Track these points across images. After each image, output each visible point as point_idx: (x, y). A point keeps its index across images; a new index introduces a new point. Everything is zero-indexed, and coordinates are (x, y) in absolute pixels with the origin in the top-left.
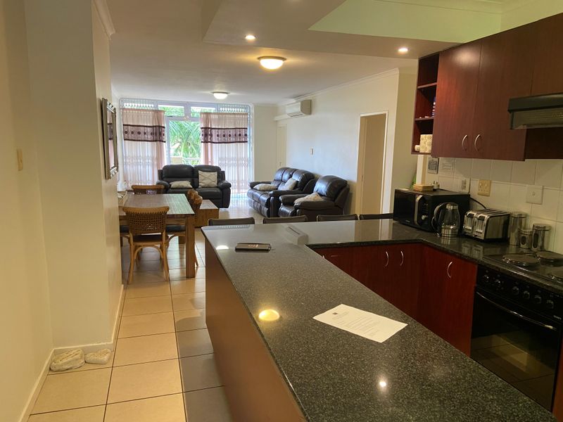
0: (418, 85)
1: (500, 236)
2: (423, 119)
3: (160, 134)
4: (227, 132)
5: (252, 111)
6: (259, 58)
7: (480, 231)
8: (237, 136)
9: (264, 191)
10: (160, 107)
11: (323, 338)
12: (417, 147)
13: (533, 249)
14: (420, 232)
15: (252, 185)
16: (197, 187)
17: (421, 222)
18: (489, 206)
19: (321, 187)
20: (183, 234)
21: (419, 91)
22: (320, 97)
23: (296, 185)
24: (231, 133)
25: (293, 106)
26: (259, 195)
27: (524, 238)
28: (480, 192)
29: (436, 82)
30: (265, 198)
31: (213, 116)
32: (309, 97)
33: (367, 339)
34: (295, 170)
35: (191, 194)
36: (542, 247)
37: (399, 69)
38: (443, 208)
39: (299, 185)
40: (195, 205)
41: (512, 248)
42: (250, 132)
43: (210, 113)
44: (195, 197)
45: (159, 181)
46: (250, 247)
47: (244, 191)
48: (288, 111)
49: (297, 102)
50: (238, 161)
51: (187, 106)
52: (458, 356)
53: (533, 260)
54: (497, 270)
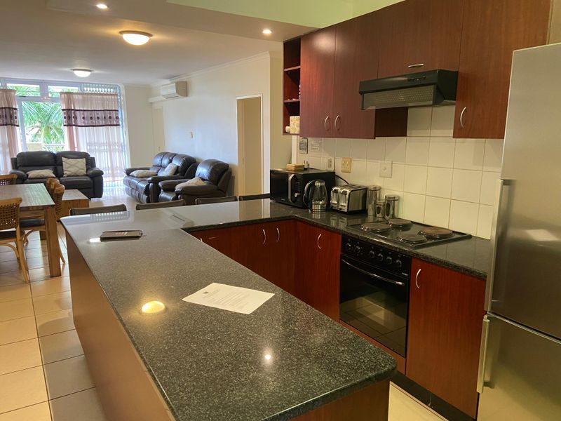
0: (284, 68)
1: (360, 208)
2: (291, 101)
3: (11, 117)
4: (95, 115)
5: (123, 92)
6: (121, 33)
7: (344, 205)
8: (107, 119)
9: (142, 178)
10: (10, 86)
11: (191, 318)
12: (287, 128)
13: (387, 217)
14: (293, 209)
15: (129, 172)
16: (62, 176)
17: (295, 200)
18: (350, 182)
19: (202, 171)
20: (43, 229)
21: (286, 73)
22: (196, 79)
23: (177, 170)
24: (100, 116)
25: (168, 87)
26: (137, 182)
27: (379, 208)
28: (343, 169)
29: (300, 65)
30: (143, 185)
31: (76, 97)
32: (184, 79)
33: (235, 313)
34: (175, 155)
35: (50, 183)
36: (393, 215)
37: (270, 53)
38: (313, 185)
39: (179, 170)
40: (56, 195)
41: (370, 218)
42: (122, 115)
43: (72, 93)
44: (56, 186)
45: (13, 171)
46: (117, 235)
47: (119, 178)
48: (163, 92)
49: (172, 83)
50: (110, 146)
51: (43, 85)
52: (317, 316)
53: (385, 227)
54: (357, 237)
